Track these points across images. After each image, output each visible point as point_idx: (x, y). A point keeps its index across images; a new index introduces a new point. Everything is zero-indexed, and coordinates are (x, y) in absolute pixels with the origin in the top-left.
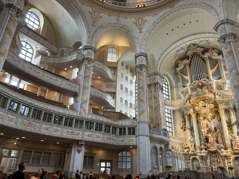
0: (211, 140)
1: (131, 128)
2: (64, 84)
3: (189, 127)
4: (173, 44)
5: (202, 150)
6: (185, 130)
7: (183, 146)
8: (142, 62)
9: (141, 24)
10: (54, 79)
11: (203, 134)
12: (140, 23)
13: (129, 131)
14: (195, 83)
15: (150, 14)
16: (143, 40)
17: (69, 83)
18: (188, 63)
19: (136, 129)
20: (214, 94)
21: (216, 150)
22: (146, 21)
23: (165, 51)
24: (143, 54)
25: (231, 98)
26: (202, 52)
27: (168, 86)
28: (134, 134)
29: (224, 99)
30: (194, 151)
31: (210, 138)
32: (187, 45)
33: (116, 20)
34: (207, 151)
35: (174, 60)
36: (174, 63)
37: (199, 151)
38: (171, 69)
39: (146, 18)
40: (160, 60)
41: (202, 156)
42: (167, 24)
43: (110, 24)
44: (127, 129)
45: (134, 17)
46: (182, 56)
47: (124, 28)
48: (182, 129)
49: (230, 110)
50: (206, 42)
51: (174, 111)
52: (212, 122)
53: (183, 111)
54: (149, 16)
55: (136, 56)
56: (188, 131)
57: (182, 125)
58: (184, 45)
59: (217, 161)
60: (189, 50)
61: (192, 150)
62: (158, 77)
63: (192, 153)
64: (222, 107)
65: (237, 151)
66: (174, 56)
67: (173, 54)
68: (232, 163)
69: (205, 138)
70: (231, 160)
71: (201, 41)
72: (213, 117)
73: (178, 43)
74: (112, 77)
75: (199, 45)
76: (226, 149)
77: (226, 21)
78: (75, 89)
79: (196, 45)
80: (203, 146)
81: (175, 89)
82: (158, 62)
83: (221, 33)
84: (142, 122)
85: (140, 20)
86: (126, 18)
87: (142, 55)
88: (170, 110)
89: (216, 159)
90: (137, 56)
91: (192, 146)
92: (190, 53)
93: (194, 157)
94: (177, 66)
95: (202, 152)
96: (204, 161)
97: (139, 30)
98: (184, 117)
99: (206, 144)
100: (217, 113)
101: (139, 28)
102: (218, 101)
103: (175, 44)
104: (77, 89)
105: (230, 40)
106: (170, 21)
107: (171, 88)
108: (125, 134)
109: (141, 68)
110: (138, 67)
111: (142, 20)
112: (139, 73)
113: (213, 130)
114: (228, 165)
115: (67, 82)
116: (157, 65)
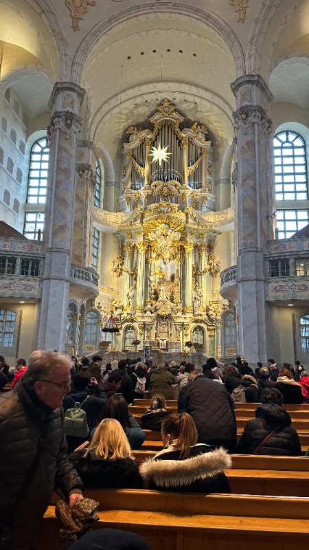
0: (163, 296)
1: (29, 260)
3: (129, 269)
4: (133, 87)
5: (145, 312)
6: (120, 274)
7: (113, 303)
8: (73, 108)
9: (79, 6)
11: (152, 285)
13: (22, 268)
14: (156, 186)
18: (151, 139)
19: (41, 263)
20: (187, 215)
21: (170, 314)
22: (94, 4)
23: (113, 97)
24: (77, 88)
25: (211, 227)
26: (180, 124)
27: (100, 177)
28: (37, 275)
29: (200, 228)
30: (131, 314)
31: (161, 292)
32: (157, 100)
34: (154, 315)
35: (124, 124)
36: (121, 131)
37: (140, 314)
38: (114, 143)
40: (99, 113)
41: (144, 322)
42: (136, 35)
44: (19, 262)
46: (141, 120)
48: (115, 271)
49: (202, 248)
50: (193, 106)
51: (105, 235)
52: (169, 265)
53: (122, 236)
55: (59, 86)
56: (126, 277)
57: (117, 264)
58: (153, 96)
59: (168, 332)
60: (158, 111)
61: (129, 311)
62: (91, 153)
63: (129, 316)
64: (191, 240)
65: (200, 318)
66: (126, 116)
67: (127, 108)
68: (189, 336)
69: (153, 291)
70: (189, 332)
71: (185, 100)
72: (173, 257)
73: (144, 89)
75: (178, 107)
76: (183, 312)
77: (256, 78)
79: (174, 105)
80: (149, 306)
81: (113, 188)
82: (94, 117)
83: (243, 100)
84: (59, 251)
87: (72, 90)
88: (98, 232)
89: (166, 329)
90: (61, 88)
91: (129, 304)
92: (157, 119)
93: (130, 323)
94: (126, 138)
95: (146, 315)
96: (146, 332)
97: (73, 21)
98: (122, 248)
99: (153, 302)
100: (182, 249)
101: (73, 14)
102: (190, 228)
103: (137, 88)
105: (256, 120)
106: (145, 31)
107: (107, 184)
108: (13, 273)
109: (69, 122)
110: (59, 117)
112: (62, 133)
113: (169, 279)
114: (183, 340)
116: (92, 123)
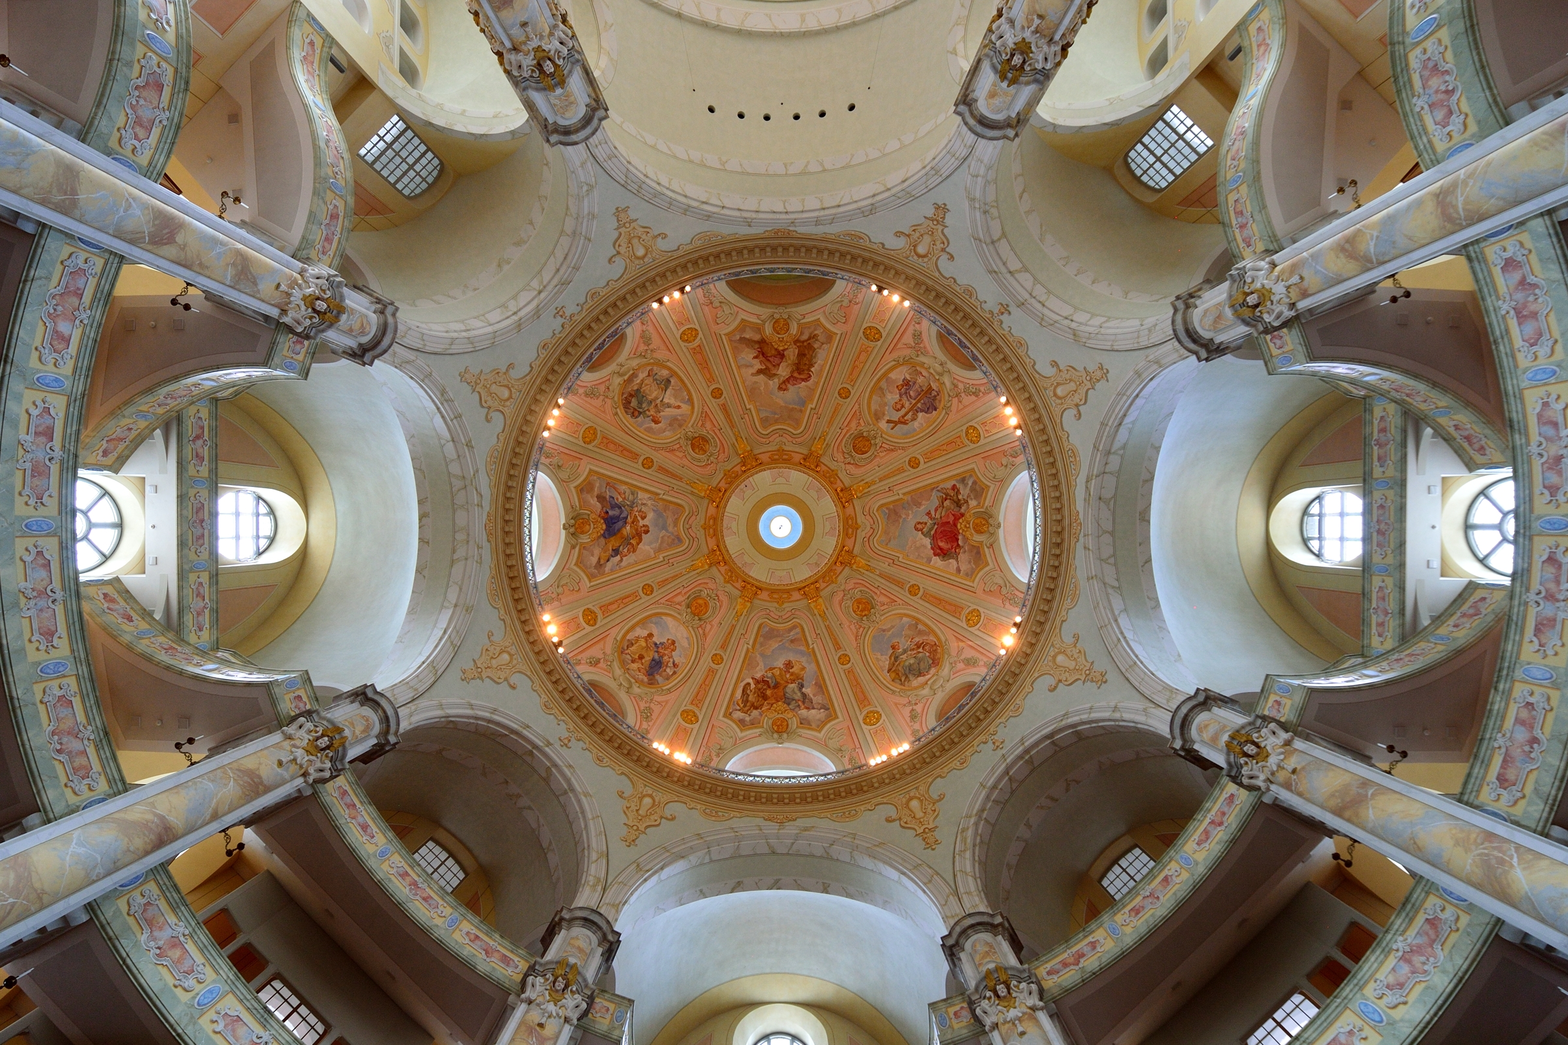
2: (1543, 350)
8: (995, 86)
9: (926, 237)
10: (1547, 439)
12: (927, 239)
15: (875, 247)
16: (944, 176)
17: (1513, 323)
22: (899, 234)
24: (972, 120)
33: (1010, 313)
39: (897, 244)
42: (828, 166)
43: (1042, 319)
45: (937, 274)
47: (1004, 264)
54: (883, 245)
55: (1010, 134)
74: (1264, 45)
78: (1533, 258)
83: (567, 95)
85: (921, 250)
86: (970, 292)
97: (944, 218)
101: (940, 228)
104: (1525, 237)
106: (810, 173)
109: (1018, 58)
111: (915, 246)
115: (1518, 342)
